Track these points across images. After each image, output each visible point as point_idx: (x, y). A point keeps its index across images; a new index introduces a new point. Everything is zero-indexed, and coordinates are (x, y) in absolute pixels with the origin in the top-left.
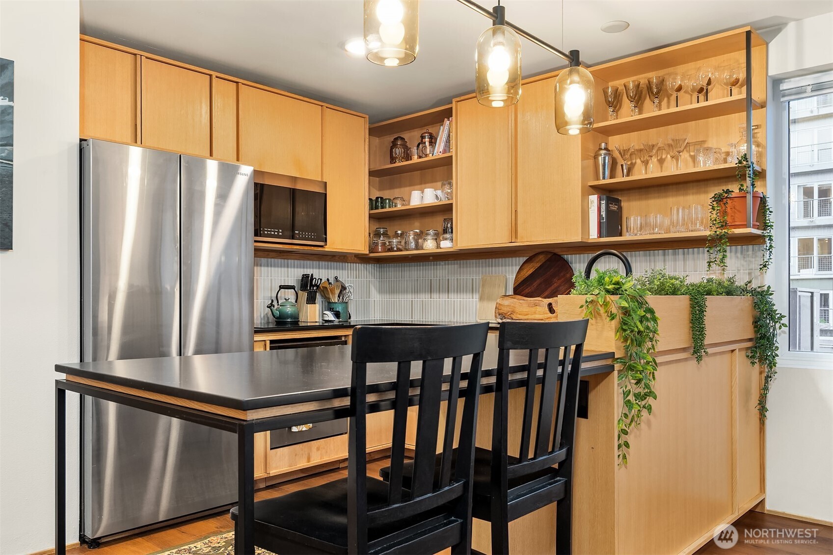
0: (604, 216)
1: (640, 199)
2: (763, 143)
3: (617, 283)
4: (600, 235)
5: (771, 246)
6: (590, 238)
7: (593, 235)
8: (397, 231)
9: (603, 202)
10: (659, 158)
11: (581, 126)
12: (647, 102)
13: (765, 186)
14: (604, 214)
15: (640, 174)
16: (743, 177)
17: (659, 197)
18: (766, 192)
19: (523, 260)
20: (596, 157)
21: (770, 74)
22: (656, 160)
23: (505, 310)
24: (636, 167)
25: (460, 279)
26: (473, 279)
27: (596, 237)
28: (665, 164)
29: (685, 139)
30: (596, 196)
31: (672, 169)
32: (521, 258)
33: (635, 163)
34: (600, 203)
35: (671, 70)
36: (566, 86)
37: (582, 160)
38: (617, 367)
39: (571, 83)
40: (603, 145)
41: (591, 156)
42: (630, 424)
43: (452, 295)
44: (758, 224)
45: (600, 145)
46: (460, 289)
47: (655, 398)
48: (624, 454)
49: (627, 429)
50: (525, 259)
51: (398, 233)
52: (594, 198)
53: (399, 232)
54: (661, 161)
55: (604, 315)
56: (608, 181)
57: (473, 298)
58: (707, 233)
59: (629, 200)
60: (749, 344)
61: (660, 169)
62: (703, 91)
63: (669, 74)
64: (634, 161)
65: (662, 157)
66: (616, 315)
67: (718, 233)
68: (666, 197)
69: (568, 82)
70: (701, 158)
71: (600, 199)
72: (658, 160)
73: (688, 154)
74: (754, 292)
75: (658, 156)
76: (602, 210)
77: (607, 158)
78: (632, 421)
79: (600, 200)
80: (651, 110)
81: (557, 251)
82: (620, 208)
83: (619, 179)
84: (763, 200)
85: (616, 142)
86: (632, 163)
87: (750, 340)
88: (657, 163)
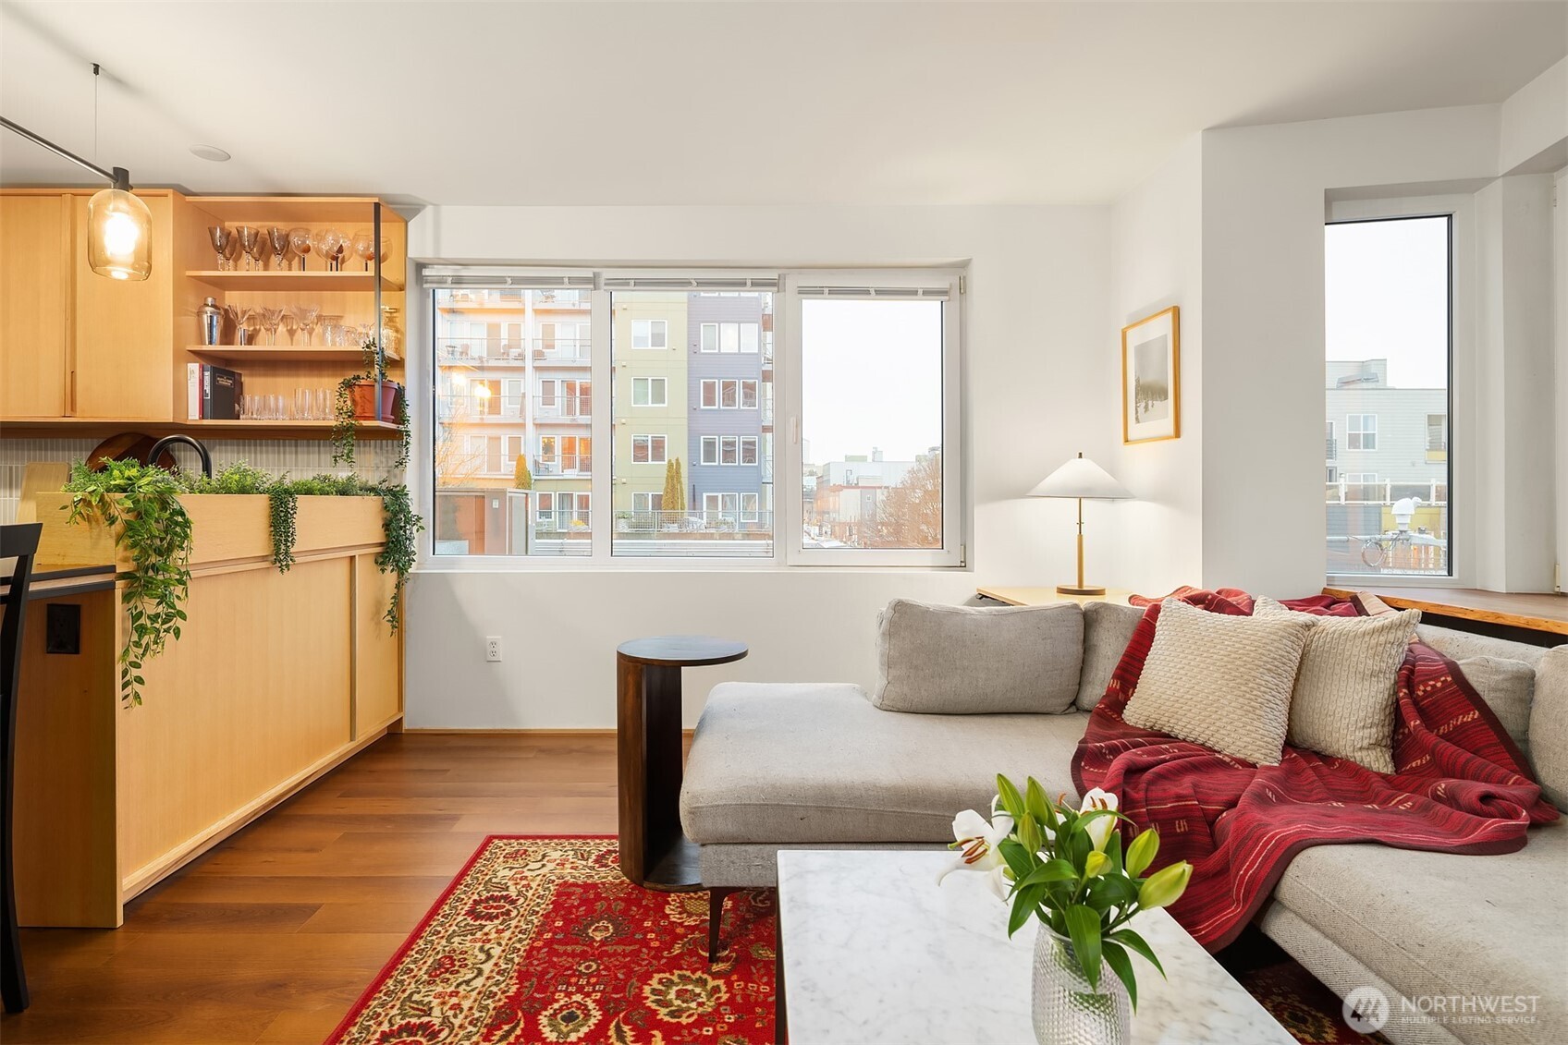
0: (208, 391)
1: (265, 375)
2: (403, 329)
3: (129, 479)
4: (203, 416)
5: (407, 443)
6: (190, 418)
7: (193, 416)
9: (207, 374)
10: (288, 328)
11: (131, 271)
12: (274, 259)
13: (403, 376)
14: (208, 389)
15: (265, 344)
16: (371, 364)
17: (288, 376)
18: (405, 382)
19: (96, 443)
20: (200, 314)
21: (410, 254)
22: (285, 329)
24: (261, 334)
27: (197, 418)
28: (296, 338)
29: (281, 311)
30: (198, 365)
31: (303, 343)
32: (95, 440)
33: (260, 330)
34: (203, 374)
35: (303, 225)
36: (107, 212)
37: (174, 316)
38: (120, 585)
39: (115, 210)
40: (210, 301)
41: (191, 312)
42: (143, 655)
44: (393, 417)
45: (206, 299)
47: (184, 618)
48: (136, 692)
49: (139, 661)
50: (102, 441)
52: (194, 368)
55: (102, 518)
56: (217, 347)
58: (333, 423)
59: (252, 375)
60: (378, 550)
61: (290, 341)
62: (337, 257)
63: (295, 230)
64: (258, 327)
66: (117, 518)
67: (345, 424)
68: (298, 376)
69: (111, 207)
70: (329, 336)
71: (203, 369)
72: (287, 330)
74: (389, 491)
75: (287, 326)
76: (205, 384)
77: (215, 318)
78: (146, 650)
79: (203, 371)
80: (278, 269)
82: (239, 385)
83: (239, 347)
84: (400, 393)
85: (234, 299)
86: (255, 329)
87: (381, 544)
88: (286, 333)
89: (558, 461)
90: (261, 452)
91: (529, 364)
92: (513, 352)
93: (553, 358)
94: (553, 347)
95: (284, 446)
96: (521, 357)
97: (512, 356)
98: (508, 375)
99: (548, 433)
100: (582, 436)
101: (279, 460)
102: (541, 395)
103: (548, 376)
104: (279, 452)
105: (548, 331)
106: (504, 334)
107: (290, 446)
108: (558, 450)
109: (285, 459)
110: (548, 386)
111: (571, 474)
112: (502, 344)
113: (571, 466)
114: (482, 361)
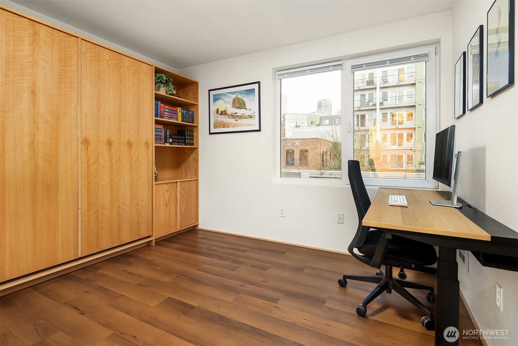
89: (389, 142)
91: (378, 107)
92: (371, 104)
93: (386, 104)
94: (387, 100)
96: (375, 105)
97: (370, 105)
98: (369, 112)
99: (385, 132)
100: (399, 133)
102: (382, 118)
103: (384, 111)
105: (385, 95)
106: (367, 97)
108: (389, 139)
110: (385, 115)
111: (395, 147)
112: (366, 101)
113: (395, 144)
114: (359, 108)
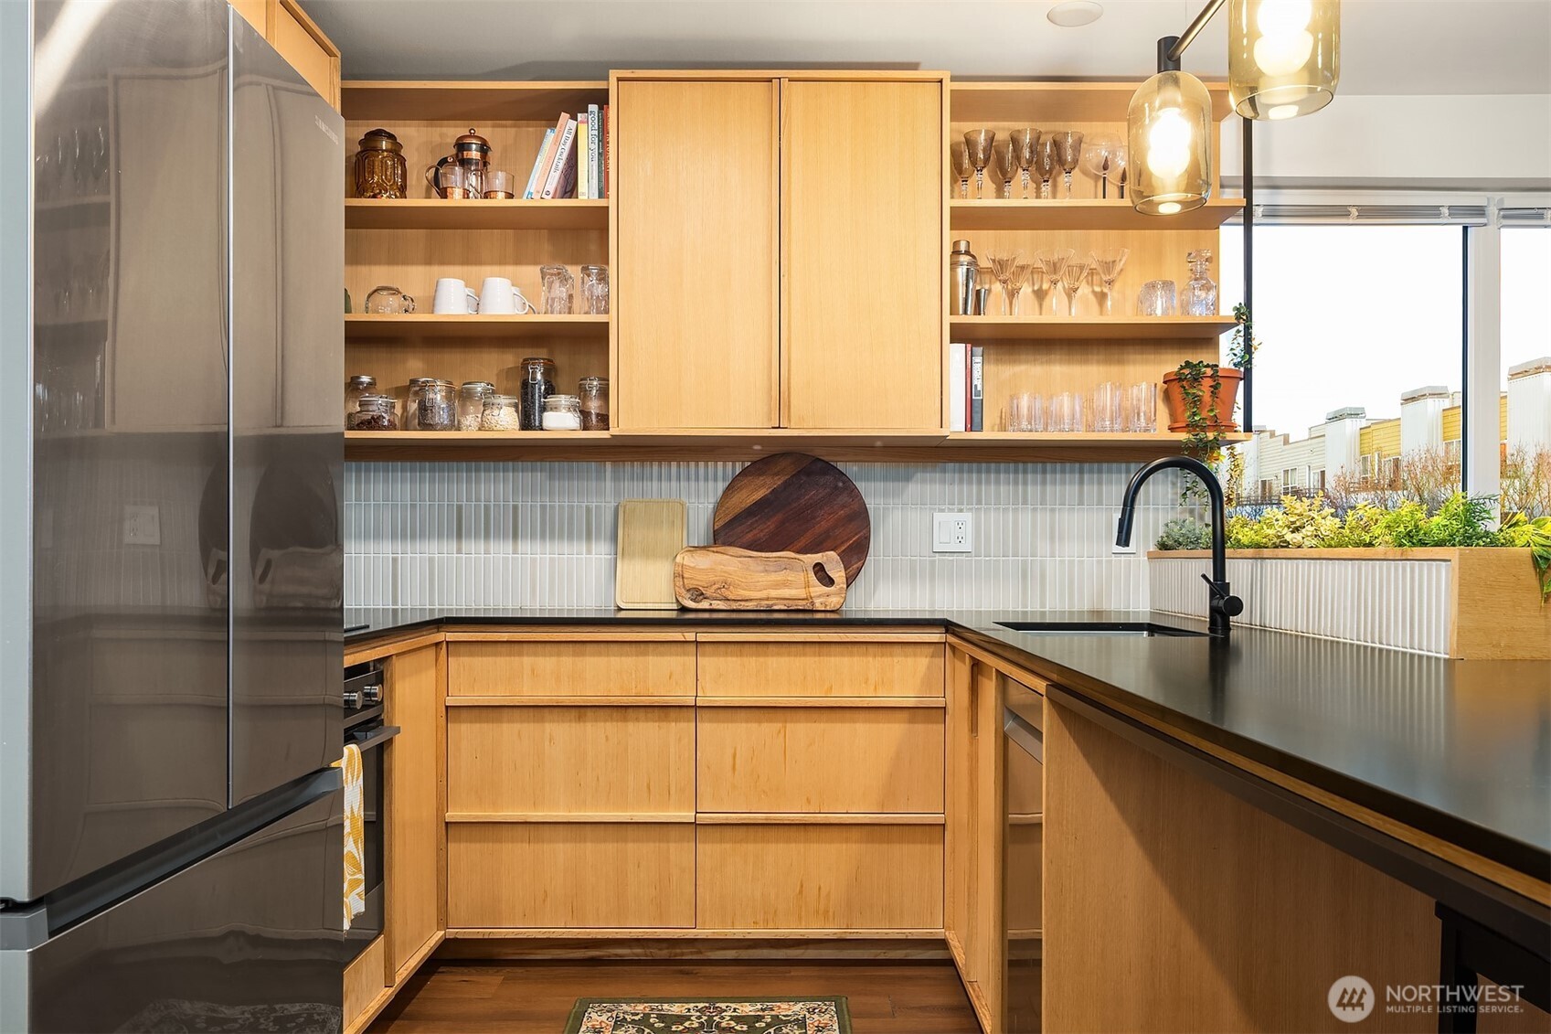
0: (980, 387)
8: (359, 378)
10: (1036, 288)
12: (1022, 177)
14: (979, 384)
22: (1030, 290)
23: (700, 580)
24: (992, 297)
25: (552, 507)
26: (588, 510)
27: (961, 429)
28: (1046, 303)
31: (1062, 310)
33: (989, 291)
39: (1164, 105)
43: (525, 546)
46: (549, 530)
51: (362, 383)
53: (365, 379)
54: (1040, 295)
56: (971, 319)
57: (589, 552)
61: (1038, 310)
65: (1041, 287)
71: (971, 353)
72: (1034, 291)
73: (1091, 289)
75: (1033, 284)
79: (972, 356)
81: (819, 453)
83: (985, 318)
88: (1032, 297)
90: (988, 482)
95: (1025, 472)
101: (1016, 492)
104: (1016, 483)
107: (1035, 472)
109: (1025, 493)
